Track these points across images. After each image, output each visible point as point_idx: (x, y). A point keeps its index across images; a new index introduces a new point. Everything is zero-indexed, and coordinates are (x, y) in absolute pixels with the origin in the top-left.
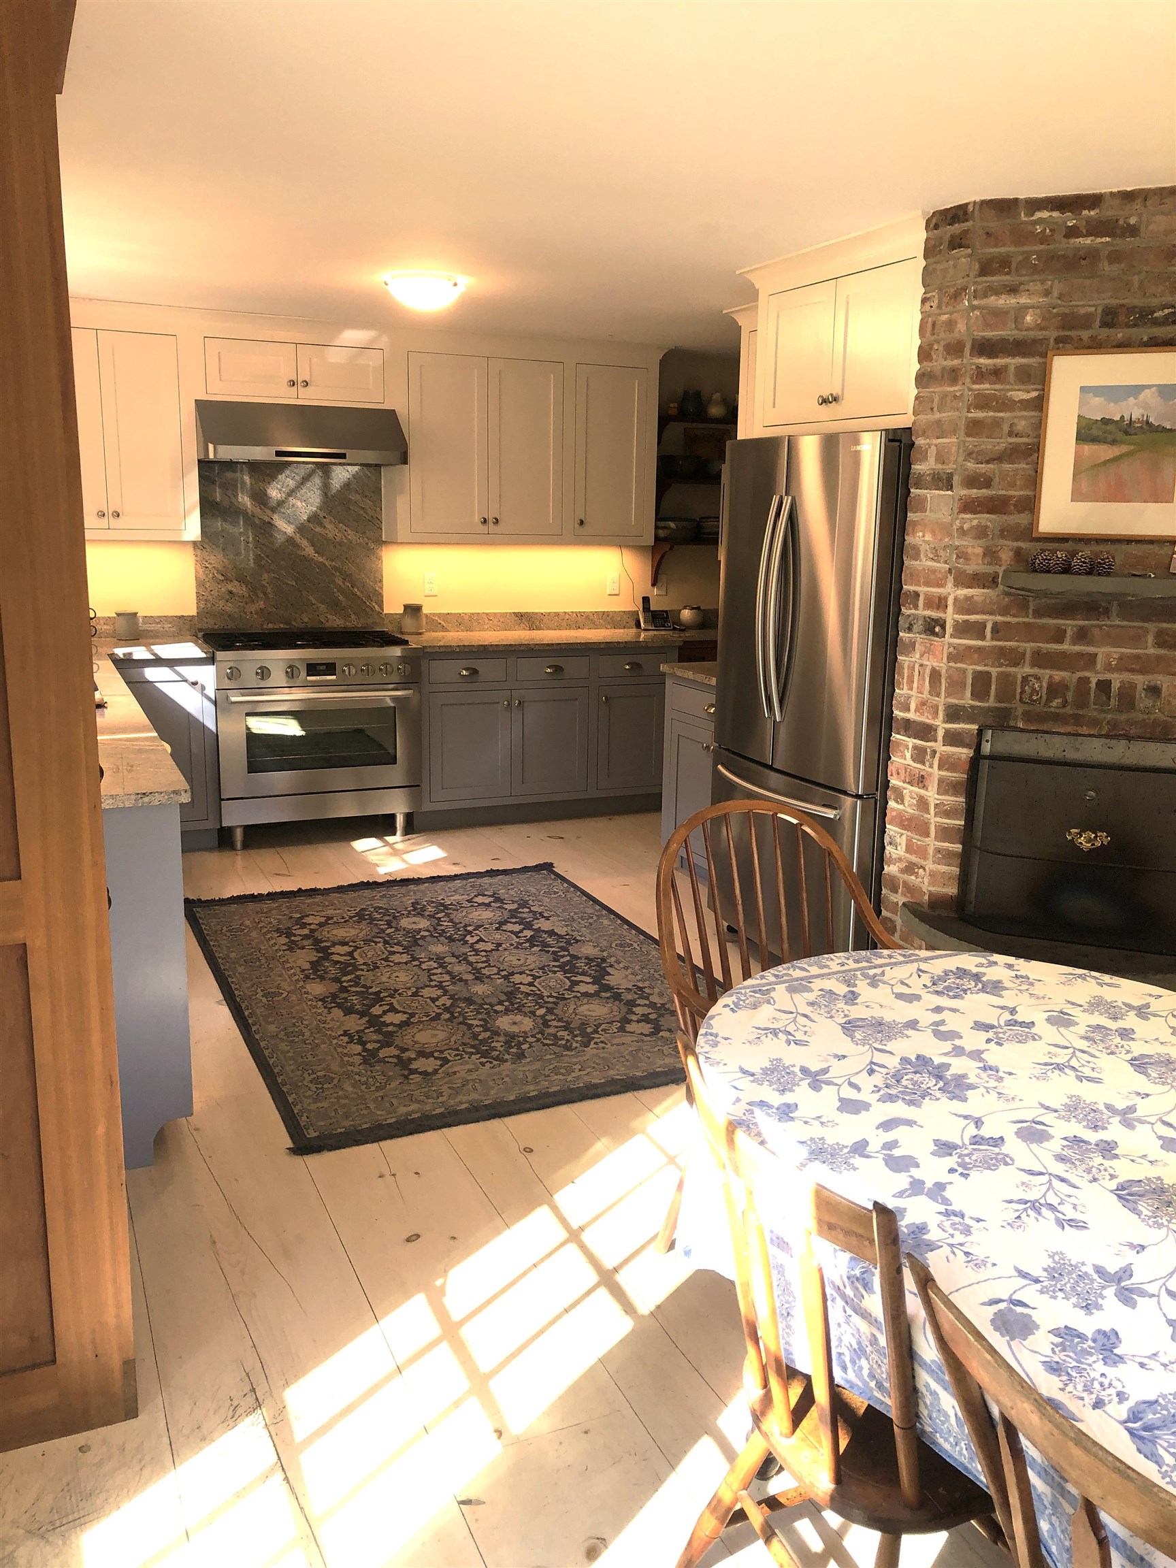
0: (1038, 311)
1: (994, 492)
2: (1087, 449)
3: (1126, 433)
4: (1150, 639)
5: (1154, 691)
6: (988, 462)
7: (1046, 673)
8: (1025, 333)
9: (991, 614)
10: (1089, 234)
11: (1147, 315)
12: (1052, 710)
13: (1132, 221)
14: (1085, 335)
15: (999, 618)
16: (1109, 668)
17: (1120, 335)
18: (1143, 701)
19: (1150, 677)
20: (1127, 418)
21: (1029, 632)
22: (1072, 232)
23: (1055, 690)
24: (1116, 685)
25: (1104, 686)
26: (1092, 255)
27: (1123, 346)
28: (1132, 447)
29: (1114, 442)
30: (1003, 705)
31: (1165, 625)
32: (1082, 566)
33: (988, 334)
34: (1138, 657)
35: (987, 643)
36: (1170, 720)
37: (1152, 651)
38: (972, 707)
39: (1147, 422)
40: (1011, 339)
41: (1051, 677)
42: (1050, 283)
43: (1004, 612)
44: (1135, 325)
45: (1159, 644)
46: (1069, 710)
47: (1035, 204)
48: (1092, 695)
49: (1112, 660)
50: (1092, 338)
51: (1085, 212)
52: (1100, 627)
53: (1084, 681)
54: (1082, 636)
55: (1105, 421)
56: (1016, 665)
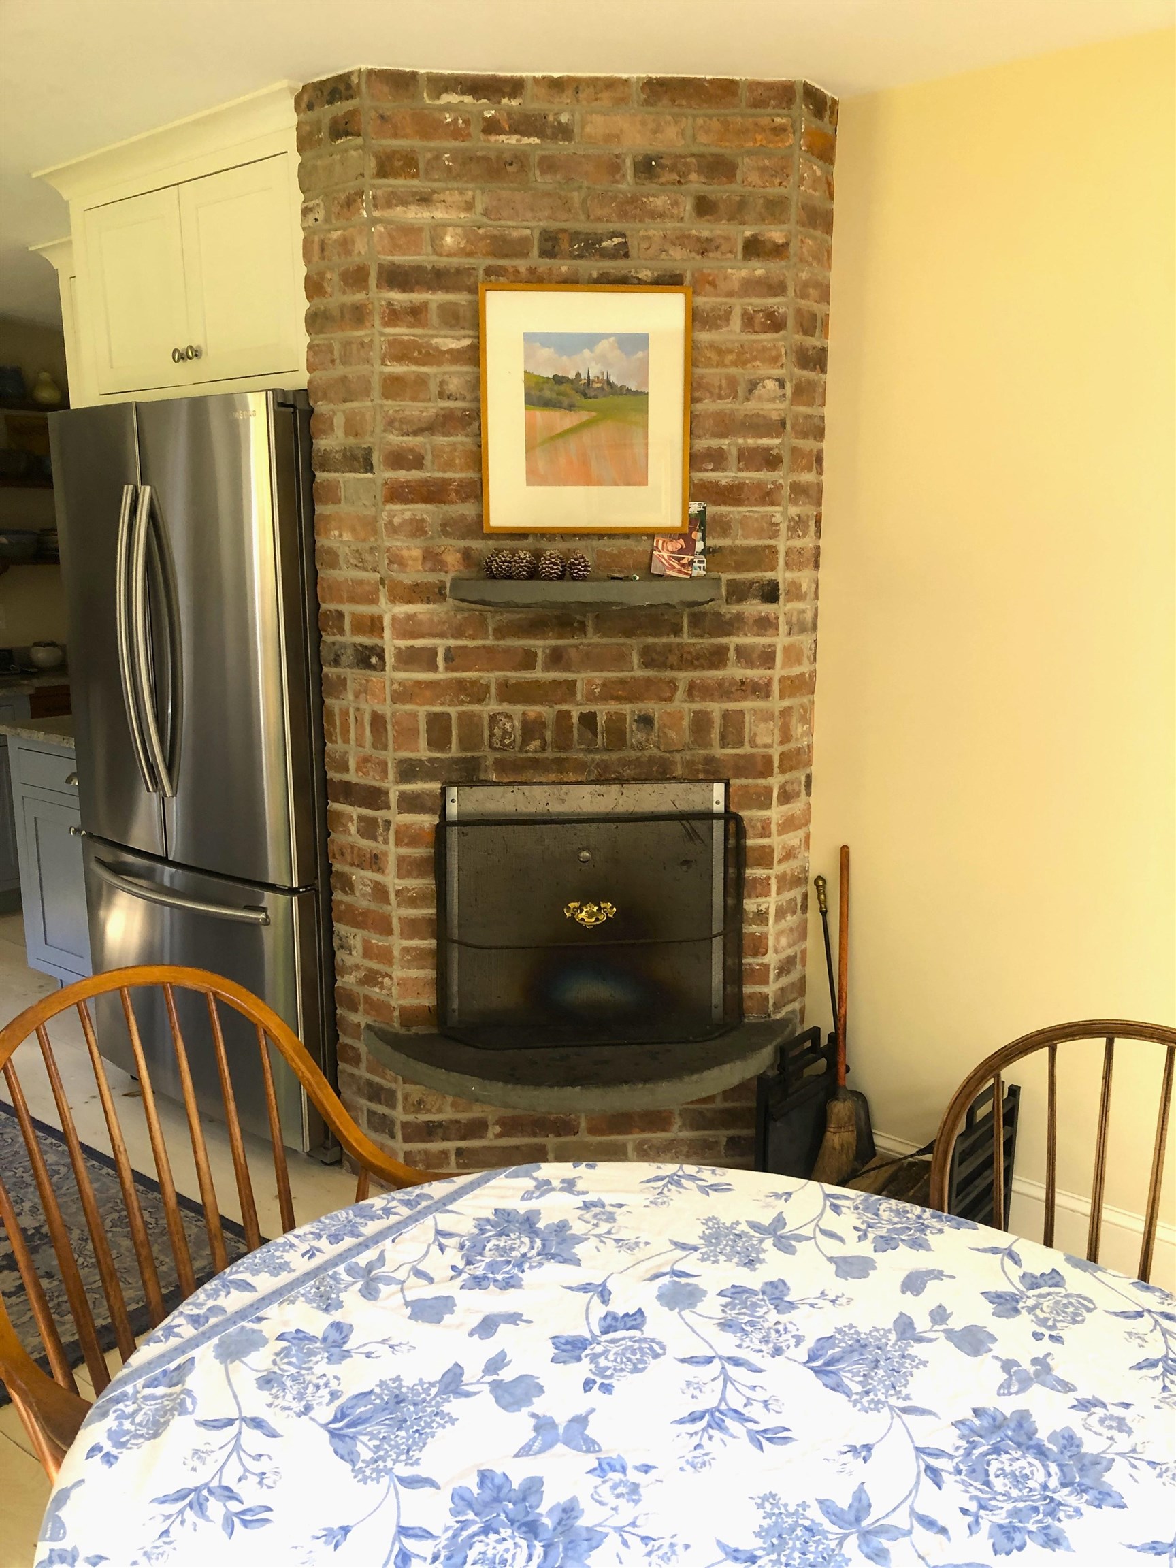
0: (459, 231)
1: (429, 474)
2: (541, 415)
3: (585, 395)
4: (635, 658)
5: (646, 721)
6: (415, 433)
7: (517, 709)
8: (445, 259)
9: (442, 635)
10: (514, 131)
11: (593, 244)
12: (530, 755)
13: (564, 118)
14: (522, 265)
15: (452, 642)
16: (591, 698)
17: (564, 267)
18: (635, 735)
19: (640, 705)
20: (584, 376)
21: (490, 658)
22: (491, 127)
23: (531, 729)
24: (601, 720)
25: (588, 720)
26: (519, 160)
27: (570, 282)
28: (594, 414)
29: (571, 407)
30: (469, 754)
31: (650, 640)
32: (552, 569)
33: (398, 259)
34: (622, 682)
35: (441, 675)
36: (668, 755)
37: (639, 673)
38: (431, 760)
39: (609, 383)
40: (429, 267)
41: (524, 714)
42: (470, 193)
43: (458, 633)
44: (581, 257)
45: (647, 664)
46: (549, 754)
47: (442, 84)
48: (575, 732)
49: (594, 686)
50: (532, 271)
51: (505, 101)
52: (576, 647)
53: (564, 716)
54: (557, 658)
55: (558, 380)
56: (480, 701)
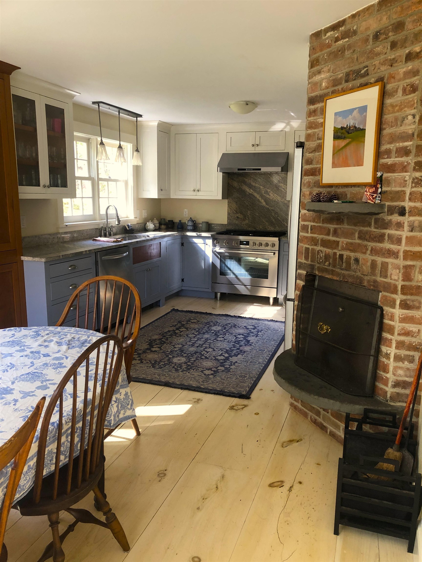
0: (326, 80)
1: (314, 166)
3: (348, 133)
4: (357, 235)
5: (357, 260)
6: (312, 152)
7: (324, 249)
8: (323, 91)
9: (310, 221)
10: (343, 38)
11: (359, 73)
12: (326, 267)
13: (355, 28)
14: (340, 87)
15: (313, 224)
16: (343, 249)
17: (350, 85)
18: (354, 266)
19: (356, 254)
20: (349, 126)
21: (320, 230)
22: (337, 40)
23: (327, 257)
24: (345, 257)
25: (341, 256)
26: (342, 50)
27: (352, 90)
29: (344, 138)
30: (312, 263)
31: (362, 228)
33: (313, 94)
34: (352, 244)
35: (309, 235)
36: (363, 276)
37: (357, 241)
38: (305, 263)
39: (355, 127)
40: (319, 95)
41: (325, 251)
42: (330, 66)
43: (314, 221)
44: (355, 79)
45: (360, 238)
46: (330, 268)
47: (327, 30)
48: (337, 260)
49: (344, 244)
50: (342, 89)
51: (340, 29)
52: (340, 228)
53: (335, 254)
54: (335, 233)
55: (342, 128)
56: (316, 245)
